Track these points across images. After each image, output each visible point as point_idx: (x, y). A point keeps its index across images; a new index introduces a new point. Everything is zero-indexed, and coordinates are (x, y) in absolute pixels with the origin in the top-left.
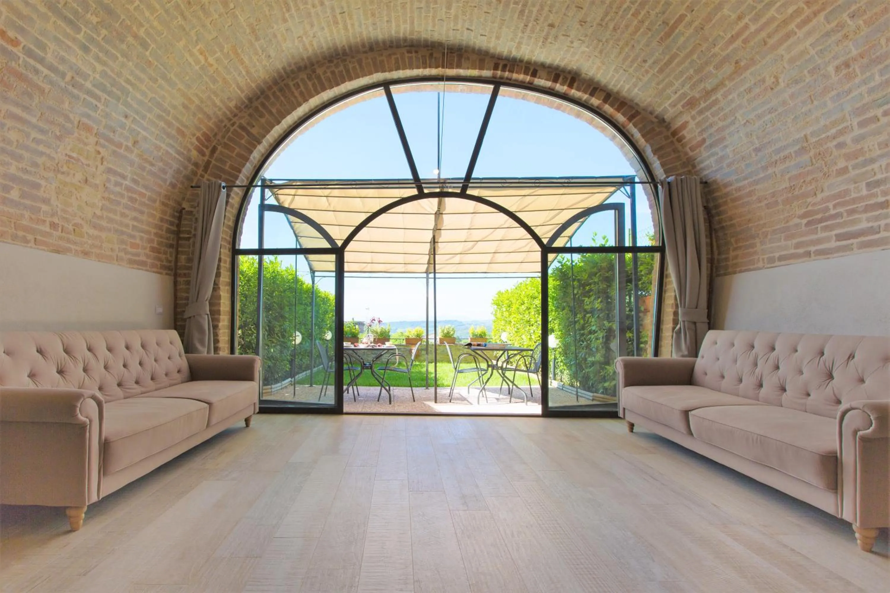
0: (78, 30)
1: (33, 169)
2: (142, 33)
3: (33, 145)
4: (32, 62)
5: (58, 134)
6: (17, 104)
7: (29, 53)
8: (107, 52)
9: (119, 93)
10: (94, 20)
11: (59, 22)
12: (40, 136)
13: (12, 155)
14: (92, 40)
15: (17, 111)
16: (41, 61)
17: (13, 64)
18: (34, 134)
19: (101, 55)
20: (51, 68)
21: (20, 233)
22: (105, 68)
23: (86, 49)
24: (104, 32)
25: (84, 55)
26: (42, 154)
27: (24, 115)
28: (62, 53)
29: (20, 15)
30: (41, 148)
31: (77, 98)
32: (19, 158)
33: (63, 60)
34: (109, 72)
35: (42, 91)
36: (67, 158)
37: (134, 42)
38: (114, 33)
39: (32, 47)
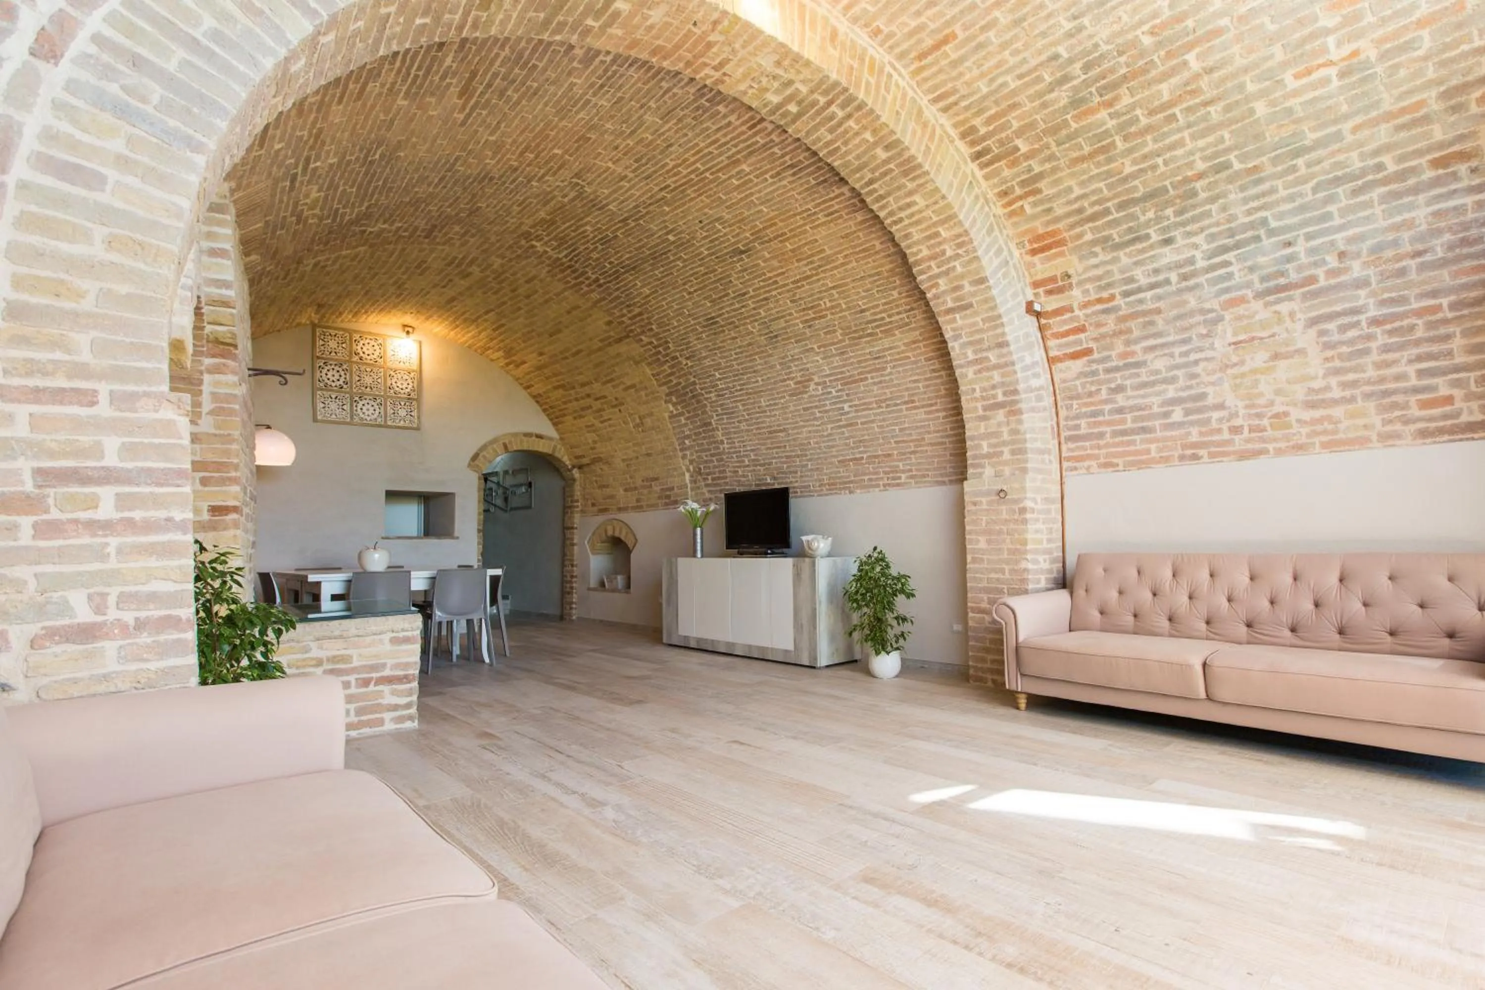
0: (1147, 237)
1: (1194, 382)
2: (1201, 166)
3: (1184, 360)
4: (1132, 298)
5: (1204, 332)
6: (1146, 338)
7: (1126, 294)
8: (1194, 220)
9: (1249, 234)
10: (1151, 215)
11: (1127, 250)
12: (1184, 348)
13: (1165, 381)
14: (1165, 230)
15: (1151, 342)
16: (1140, 290)
17: (1121, 313)
18: (1177, 350)
19: (1188, 228)
20: (1152, 286)
21: (1189, 452)
22: (1207, 232)
23: (1168, 242)
24: (1169, 212)
25: (1173, 246)
26: (1196, 362)
27: (1160, 341)
28: (1150, 267)
29: (1099, 278)
30: (1193, 357)
31: (1197, 286)
32: (1173, 380)
33: (1156, 271)
34: (1214, 230)
35: (1158, 311)
36: (1233, 347)
37: (1207, 181)
38: (1178, 201)
39: (1125, 288)
